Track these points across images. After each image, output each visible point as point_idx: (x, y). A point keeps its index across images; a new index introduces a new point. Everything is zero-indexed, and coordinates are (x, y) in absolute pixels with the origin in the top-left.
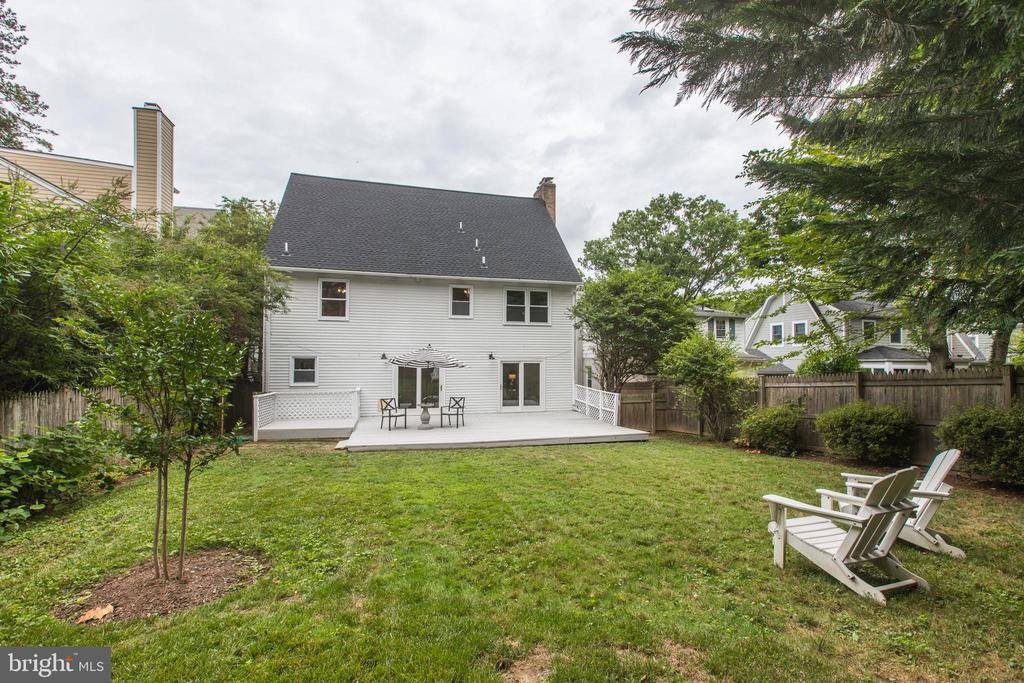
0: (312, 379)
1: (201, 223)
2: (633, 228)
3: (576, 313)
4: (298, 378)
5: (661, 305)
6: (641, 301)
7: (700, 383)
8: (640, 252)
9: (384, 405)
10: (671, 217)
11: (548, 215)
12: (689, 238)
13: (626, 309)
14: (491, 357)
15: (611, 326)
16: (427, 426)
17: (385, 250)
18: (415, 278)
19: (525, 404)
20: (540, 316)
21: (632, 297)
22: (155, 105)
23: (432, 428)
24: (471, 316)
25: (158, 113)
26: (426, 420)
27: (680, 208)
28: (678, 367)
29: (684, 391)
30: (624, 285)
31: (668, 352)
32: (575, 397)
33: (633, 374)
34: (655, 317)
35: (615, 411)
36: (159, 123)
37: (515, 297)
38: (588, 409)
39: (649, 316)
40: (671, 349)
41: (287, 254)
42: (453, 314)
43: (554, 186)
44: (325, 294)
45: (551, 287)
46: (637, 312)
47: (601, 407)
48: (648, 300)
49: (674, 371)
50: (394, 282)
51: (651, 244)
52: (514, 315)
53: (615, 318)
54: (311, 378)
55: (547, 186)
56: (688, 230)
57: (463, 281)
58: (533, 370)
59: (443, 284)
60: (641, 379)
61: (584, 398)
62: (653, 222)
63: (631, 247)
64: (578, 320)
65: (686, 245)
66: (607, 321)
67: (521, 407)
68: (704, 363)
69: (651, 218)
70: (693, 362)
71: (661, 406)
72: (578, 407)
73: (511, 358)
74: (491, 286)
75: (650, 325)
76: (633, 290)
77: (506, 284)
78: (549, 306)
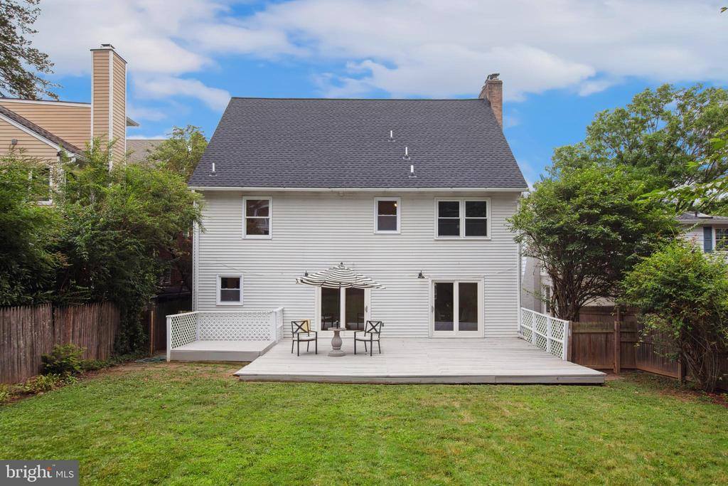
0: (238, 299)
1: (148, 151)
2: (611, 128)
3: (517, 224)
4: (225, 297)
5: (625, 210)
6: (596, 205)
7: (676, 311)
8: (620, 156)
9: (296, 327)
10: (659, 113)
11: (492, 115)
12: (683, 135)
13: (577, 216)
14: (420, 276)
15: (556, 238)
16: (338, 352)
17: (309, 165)
18: (338, 193)
19: (461, 329)
20: (477, 228)
21: (584, 202)
22: (108, 45)
23: (344, 355)
24: (398, 231)
25: (110, 52)
26: (337, 346)
27: (671, 101)
28: (645, 290)
29: (653, 322)
30: (576, 188)
31: (632, 270)
32: (519, 323)
33: (593, 295)
34: (616, 226)
35: (564, 342)
36: (111, 61)
37: (448, 209)
38: (534, 338)
39: (606, 224)
40: (636, 267)
41: (213, 174)
42: (380, 229)
43: (500, 83)
44: (249, 212)
45: (491, 195)
46: (592, 219)
47: (549, 337)
48: (607, 204)
49: (641, 295)
50: (317, 197)
51: (635, 145)
52: (448, 228)
53: (561, 228)
54: (236, 297)
55: (493, 83)
56: (682, 126)
57: (390, 192)
58: (469, 291)
59: (368, 197)
60: (603, 302)
61: (530, 324)
62: (636, 121)
63: (609, 150)
64: (518, 233)
65: (679, 144)
66: (550, 232)
67: (456, 331)
68: (683, 284)
69: (633, 115)
70: (666, 283)
71: (627, 338)
72: (523, 335)
73: (444, 278)
74: (421, 197)
75: (608, 235)
76: (587, 193)
77: (436, 194)
78: (488, 216)
